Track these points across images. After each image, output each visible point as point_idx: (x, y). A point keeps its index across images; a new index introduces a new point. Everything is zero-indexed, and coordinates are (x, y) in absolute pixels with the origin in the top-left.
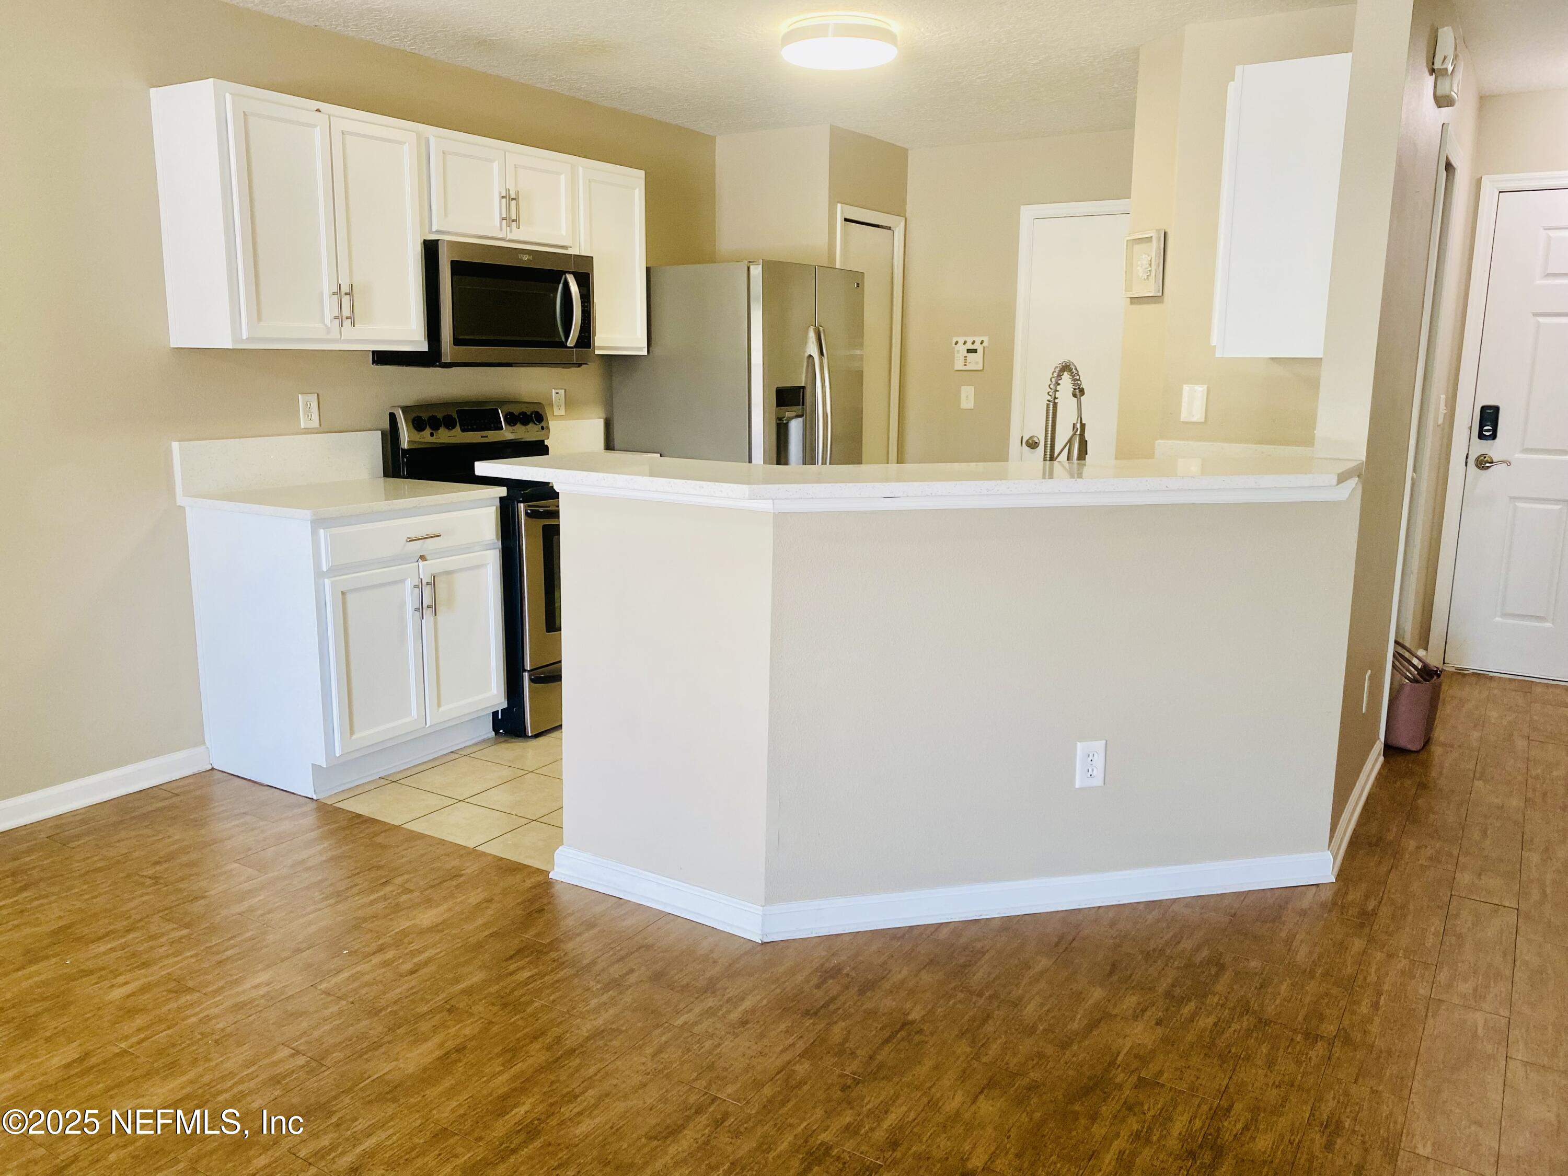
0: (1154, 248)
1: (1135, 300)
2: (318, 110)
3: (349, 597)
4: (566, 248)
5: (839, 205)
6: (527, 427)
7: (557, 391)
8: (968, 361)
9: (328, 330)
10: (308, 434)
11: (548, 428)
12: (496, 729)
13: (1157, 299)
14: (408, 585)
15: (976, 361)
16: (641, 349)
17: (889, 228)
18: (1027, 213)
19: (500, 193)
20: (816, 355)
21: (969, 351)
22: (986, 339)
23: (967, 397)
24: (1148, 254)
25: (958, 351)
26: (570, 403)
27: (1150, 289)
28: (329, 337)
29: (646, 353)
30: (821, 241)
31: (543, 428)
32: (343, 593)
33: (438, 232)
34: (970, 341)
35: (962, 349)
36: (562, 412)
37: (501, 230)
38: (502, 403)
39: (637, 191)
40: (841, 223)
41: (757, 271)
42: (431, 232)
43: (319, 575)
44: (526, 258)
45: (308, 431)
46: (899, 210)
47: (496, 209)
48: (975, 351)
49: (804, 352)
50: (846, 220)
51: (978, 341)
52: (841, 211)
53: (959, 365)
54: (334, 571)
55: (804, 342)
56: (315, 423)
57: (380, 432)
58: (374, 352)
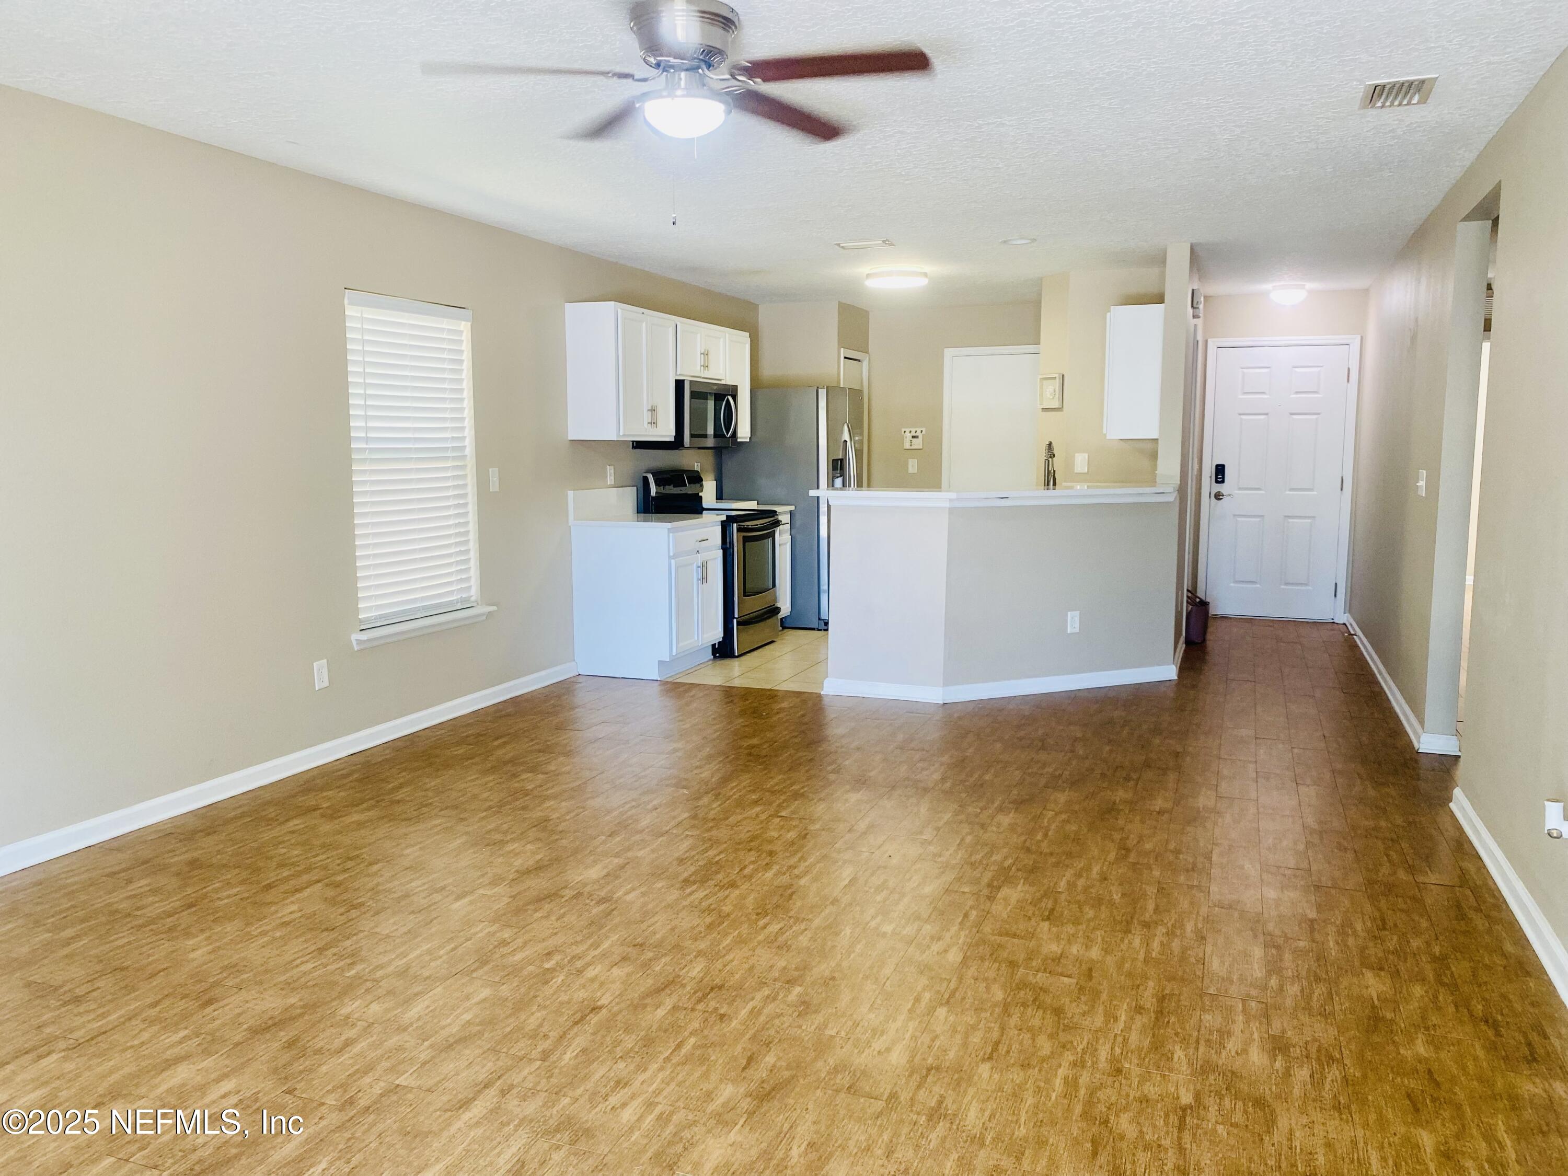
0: (1057, 383)
1: (1044, 410)
2: (643, 313)
5: (841, 349)
6: (695, 485)
7: (697, 464)
8: (913, 443)
9: (646, 430)
10: (611, 488)
11: (703, 485)
12: (714, 654)
13: (1060, 409)
14: (695, 566)
15: (918, 443)
16: (746, 438)
17: (859, 361)
18: (948, 353)
19: (701, 351)
20: (848, 440)
21: (913, 437)
22: (924, 430)
23: (913, 466)
24: (1051, 388)
25: (906, 437)
26: (703, 471)
27: (1056, 404)
28: (646, 433)
29: (748, 440)
30: (834, 370)
31: (701, 486)
32: (677, 568)
33: (684, 375)
34: (913, 430)
35: (909, 436)
37: (700, 372)
38: (687, 471)
39: (747, 345)
40: (842, 359)
41: (823, 394)
42: (680, 376)
44: (715, 387)
45: (611, 486)
46: (866, 351)
47: (698, 360)
48: (917, 437)
49: (841, 438)
50: (845, 358)
51: (919, 430)
52: (843, 352)
53: (907, 446)
54: (675, 556)
55: (842, 432)
56: (613, 482)
57: (636, 487)
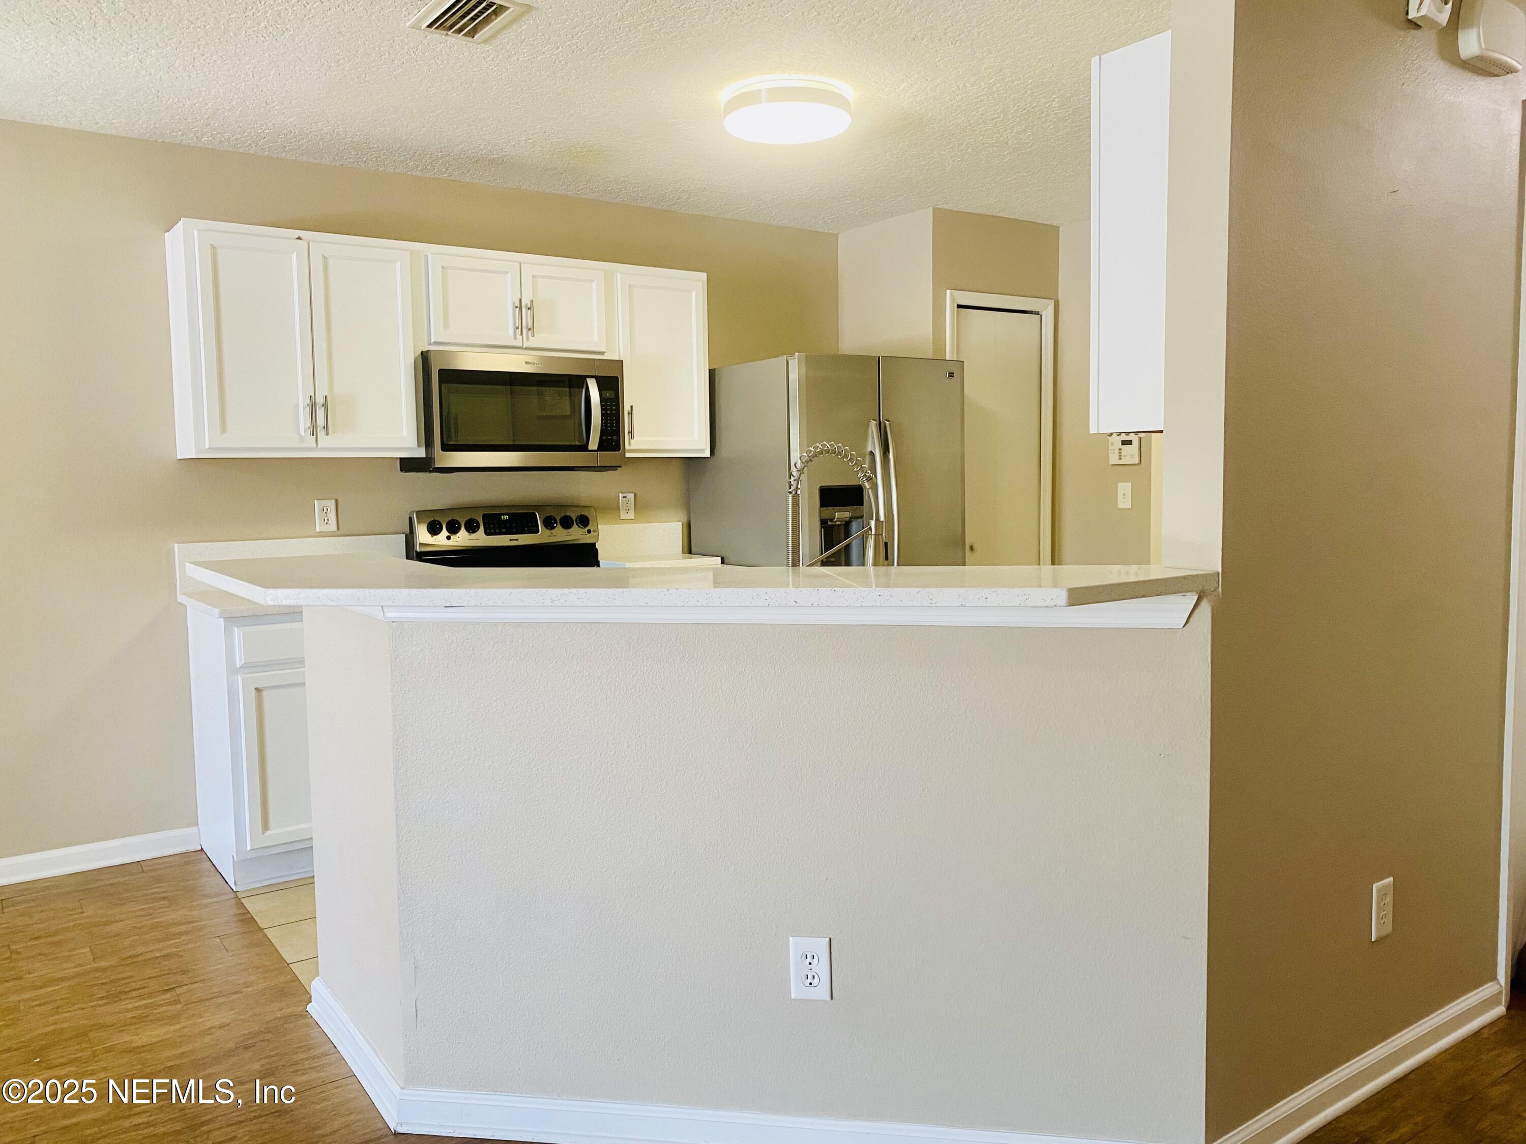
2: (299, 238)
3: (265, 694)
4: (602, 353)
5: (948, 291)
6: (570, 530)
7: (624, 495)
8: (1123, 454)
9: (302, 439)
10: (323, 537)
11: (597, 531)
15: (1131, 453)
16: (703, 451)
17: (1037, 313)
19: (514, 303)
20: (877, 452)
21: (1124, 443)
23: (1124, 495)
25: (1113, 444)
26: (642, 508)
28: (304, 445)
29: (707, 454)
30: (926, 329)
31: (589, 531)
32: (258, 690)
33: (436, 343)
35: (1117, 441)
36: (631, 515)
37: (515, 338)
38: (540, 507)
39: (694, 294)
40: (952, 311)
41: (794, 365)
42: (429, 344)
43: (232, 670)
45: (323, 535)
46: (1049, 293)
47: (509, 317)
48: (1129, 442)
49: (864, 449)
50: (959, 306)
52: (951, 298)
53: (1114, 459)
54: (249, 667)
55: (864, 437)
56: (333, 526)
57: (404, 535)
58: (401, 459)
